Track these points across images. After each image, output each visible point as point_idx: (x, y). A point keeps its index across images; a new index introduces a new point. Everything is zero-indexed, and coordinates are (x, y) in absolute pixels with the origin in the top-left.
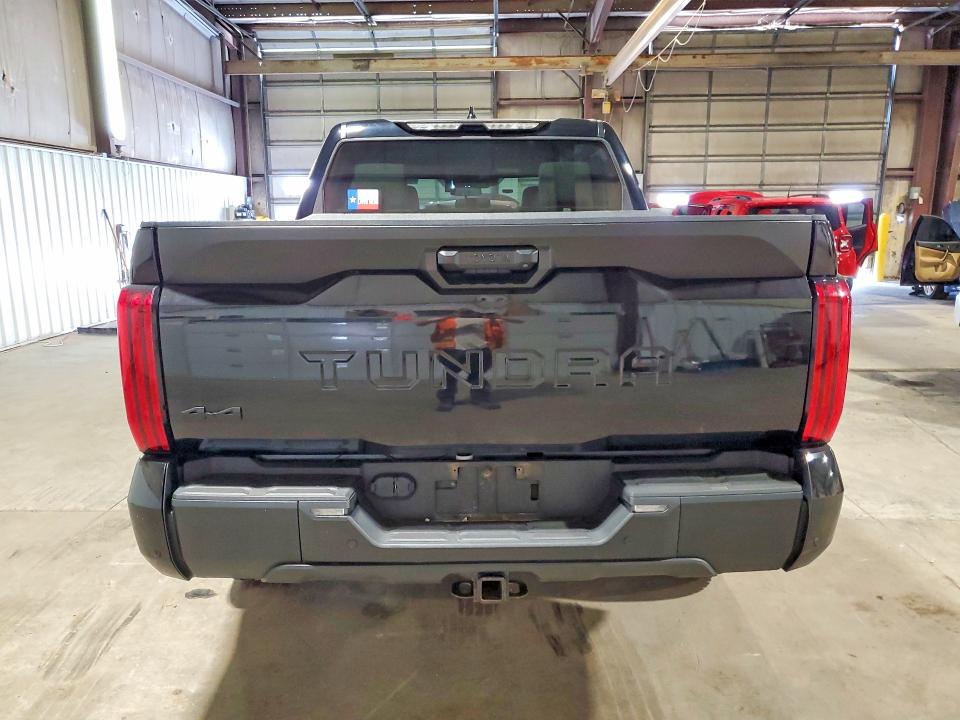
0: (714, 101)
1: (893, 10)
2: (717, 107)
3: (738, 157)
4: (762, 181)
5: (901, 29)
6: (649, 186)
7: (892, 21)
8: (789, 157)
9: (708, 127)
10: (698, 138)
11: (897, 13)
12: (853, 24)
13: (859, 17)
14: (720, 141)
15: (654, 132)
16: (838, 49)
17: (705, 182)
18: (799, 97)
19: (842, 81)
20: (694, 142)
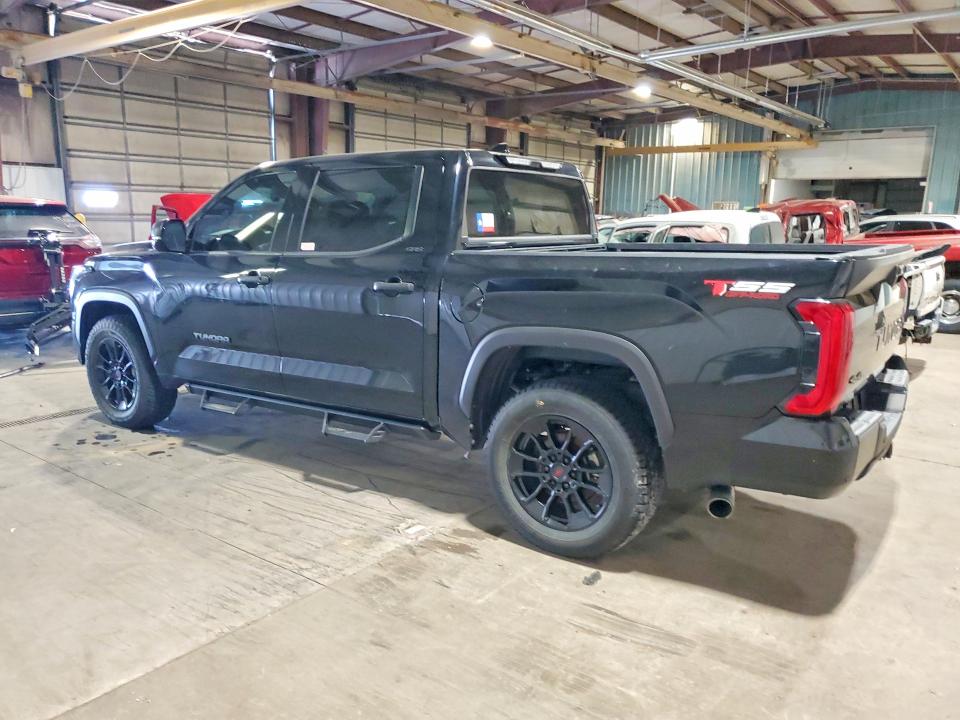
0: (128, 98)
1: (265, 41)
2: (131, 105)
3: (158, 159)
4: (182, 184)
5: (274, 59)
6: (72, 183)
7: (265, 51)
8: (203, 162)
9: (124, 125)
10: (116, 135)
11: (268, 45)
12: (238, 48)
13: (243, 43)
14: (139, 140)
15: (69, 123)
16: (229, 67)
17: (129, 181)
18: (202, 106)
19: (236, 97)
20: (112, 138)
